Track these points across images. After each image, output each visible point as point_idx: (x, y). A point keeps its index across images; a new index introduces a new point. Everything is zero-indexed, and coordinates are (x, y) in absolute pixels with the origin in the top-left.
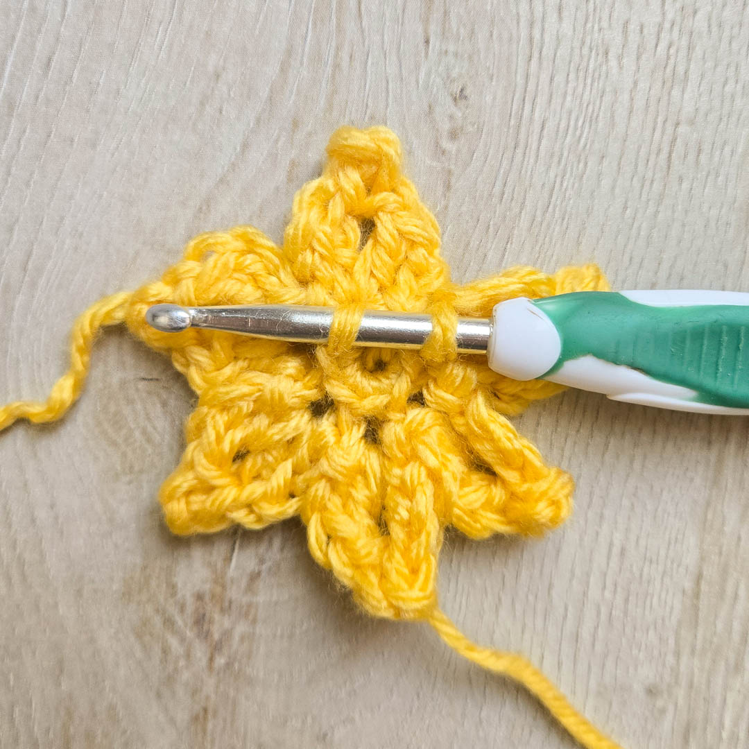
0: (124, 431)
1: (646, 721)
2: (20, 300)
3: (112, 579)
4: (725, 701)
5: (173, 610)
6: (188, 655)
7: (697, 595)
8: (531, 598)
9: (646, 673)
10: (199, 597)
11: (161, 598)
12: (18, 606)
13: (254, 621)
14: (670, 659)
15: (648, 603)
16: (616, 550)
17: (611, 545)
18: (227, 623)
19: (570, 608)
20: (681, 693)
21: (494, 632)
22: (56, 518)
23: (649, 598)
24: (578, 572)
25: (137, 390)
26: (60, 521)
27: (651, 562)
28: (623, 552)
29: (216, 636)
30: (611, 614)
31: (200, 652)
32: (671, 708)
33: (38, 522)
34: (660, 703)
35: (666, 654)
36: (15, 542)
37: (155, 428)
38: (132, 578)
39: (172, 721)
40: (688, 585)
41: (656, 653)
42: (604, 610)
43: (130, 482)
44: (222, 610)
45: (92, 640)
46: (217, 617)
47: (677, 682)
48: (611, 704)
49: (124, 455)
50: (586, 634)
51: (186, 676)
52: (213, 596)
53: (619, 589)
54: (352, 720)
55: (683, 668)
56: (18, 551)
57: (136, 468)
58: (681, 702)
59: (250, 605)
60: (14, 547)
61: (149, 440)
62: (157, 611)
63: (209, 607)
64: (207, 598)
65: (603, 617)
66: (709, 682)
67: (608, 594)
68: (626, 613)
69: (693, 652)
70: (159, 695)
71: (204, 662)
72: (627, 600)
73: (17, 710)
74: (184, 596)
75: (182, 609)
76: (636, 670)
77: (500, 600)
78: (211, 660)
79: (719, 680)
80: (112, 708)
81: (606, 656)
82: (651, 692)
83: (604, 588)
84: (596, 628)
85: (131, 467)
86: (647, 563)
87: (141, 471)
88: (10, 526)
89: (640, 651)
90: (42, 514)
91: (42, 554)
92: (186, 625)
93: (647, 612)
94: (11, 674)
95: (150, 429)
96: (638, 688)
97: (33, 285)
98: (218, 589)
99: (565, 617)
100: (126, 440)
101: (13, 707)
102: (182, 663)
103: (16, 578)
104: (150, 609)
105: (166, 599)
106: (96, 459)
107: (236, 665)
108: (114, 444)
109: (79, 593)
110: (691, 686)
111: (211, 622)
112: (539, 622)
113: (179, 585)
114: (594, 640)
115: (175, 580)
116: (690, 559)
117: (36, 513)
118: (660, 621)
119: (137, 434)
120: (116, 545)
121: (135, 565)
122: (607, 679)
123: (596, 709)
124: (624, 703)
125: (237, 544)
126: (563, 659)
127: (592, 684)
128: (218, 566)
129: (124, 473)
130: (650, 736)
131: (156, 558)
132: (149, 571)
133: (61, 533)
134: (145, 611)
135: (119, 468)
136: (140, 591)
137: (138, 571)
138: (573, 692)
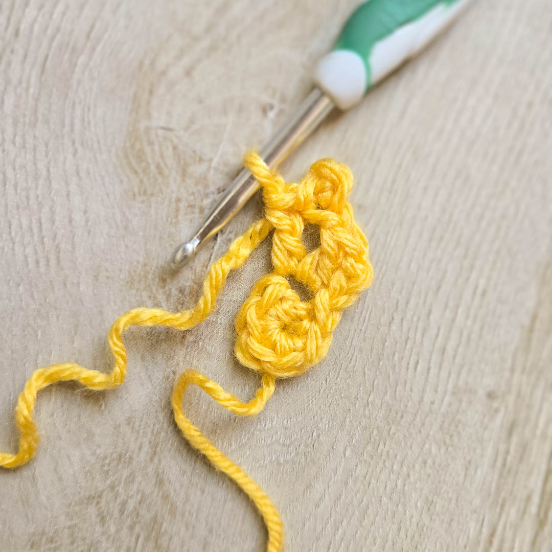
0: (144, 164)
1: (484, 417)
2: (82, 60)
3: (120, 270)
4: (541, 409)
5: (161, 298)
7: (531, 330)
8: (415, 319)
9: (489, 382)
10: (181, 291)
11: (154, 289)
12: (51, 282)
13: (217, 313)
14: (507, 374)
16: (479, 291)
17: (476, 287)
19: (442, 331)
20: (511, 399)
21: (386, 340)
22: (87, 221)
24: (451, 304)
25: (157, 135)
26: (90, 223)
28: (484, 293)
30: (470, 337)
32: (503, 410)
33: (73, 223)
34: (495, 405)
35: (504, 370)
36: (55, 235)
37: (165, 164)
38: (135, 271)
39: (150, 378)
40: (526, 321)
42: (465, 334)
43: (143, 202)
45: (101, 313)
47: (509, 391)
48: (461, 401)
49: (141, 181)
50: (450, 349)
51: (164, 346)
52: (191, 292)
53: (477, 320)
55: (515, 381)
56: (57, 242)
57: (149, 192)
58: (510, 405)
60: (55, 237)
61: (160, 173)
62: (150, 297)
63: (187, 299)
64: (187, 291)
65: (464, 339)
66: (532, 393)
67: (469, 322)
68: (480, 337)
69: (523, 371)
71: (178, 338)
72: (482, 329)
73: (40, 357)
74: (170, 289)
75: (168, 297)
76: (482, 378)
77: (393, 318)
78: (184, 337)
79: (539, 393)
81: (462, 366)
82: (490, 396)
83: (467, 317)
84: (458, 346)
85: (145, 191)
87: (152, 195)
88: (53, 223)
90: (78, 217)
91: (73, 246)
93: (495, 338)
94: (40, 331)
95: (162, 165)
96: (481, 393)
97: (93, 49)
98: (196, 287)
99: (437, 336)
100: (144, 171)
101: (38, 355)
103: (53, 262)
104: (145, 295)
105: (157, 290)
106: (121, 181)
107: (200, 343)
108: (136, 172)
109: (96, 277)
110: (519, 395)
113: (168, 281)
114: (455, 354)
115: (165, 276)
116: (530, 303)
117: (73, 216)
119: (153, 167)
120: (127, 246)
121: (138, 262)
122: (461, 383)
123: (450, 404)
124: (470, 402)
125: (213, 257)
126: (432, 365)
127: (450, 387)
128: (197, 271)
129: (139, 194)
130: (486, 428)
131: (153, 259)
132: (148, 268)
133: (89, 232)
134: (141, 296)
135: (136, 190)
136: (140, 281)
137: (140, 266)
138: (436, 391)
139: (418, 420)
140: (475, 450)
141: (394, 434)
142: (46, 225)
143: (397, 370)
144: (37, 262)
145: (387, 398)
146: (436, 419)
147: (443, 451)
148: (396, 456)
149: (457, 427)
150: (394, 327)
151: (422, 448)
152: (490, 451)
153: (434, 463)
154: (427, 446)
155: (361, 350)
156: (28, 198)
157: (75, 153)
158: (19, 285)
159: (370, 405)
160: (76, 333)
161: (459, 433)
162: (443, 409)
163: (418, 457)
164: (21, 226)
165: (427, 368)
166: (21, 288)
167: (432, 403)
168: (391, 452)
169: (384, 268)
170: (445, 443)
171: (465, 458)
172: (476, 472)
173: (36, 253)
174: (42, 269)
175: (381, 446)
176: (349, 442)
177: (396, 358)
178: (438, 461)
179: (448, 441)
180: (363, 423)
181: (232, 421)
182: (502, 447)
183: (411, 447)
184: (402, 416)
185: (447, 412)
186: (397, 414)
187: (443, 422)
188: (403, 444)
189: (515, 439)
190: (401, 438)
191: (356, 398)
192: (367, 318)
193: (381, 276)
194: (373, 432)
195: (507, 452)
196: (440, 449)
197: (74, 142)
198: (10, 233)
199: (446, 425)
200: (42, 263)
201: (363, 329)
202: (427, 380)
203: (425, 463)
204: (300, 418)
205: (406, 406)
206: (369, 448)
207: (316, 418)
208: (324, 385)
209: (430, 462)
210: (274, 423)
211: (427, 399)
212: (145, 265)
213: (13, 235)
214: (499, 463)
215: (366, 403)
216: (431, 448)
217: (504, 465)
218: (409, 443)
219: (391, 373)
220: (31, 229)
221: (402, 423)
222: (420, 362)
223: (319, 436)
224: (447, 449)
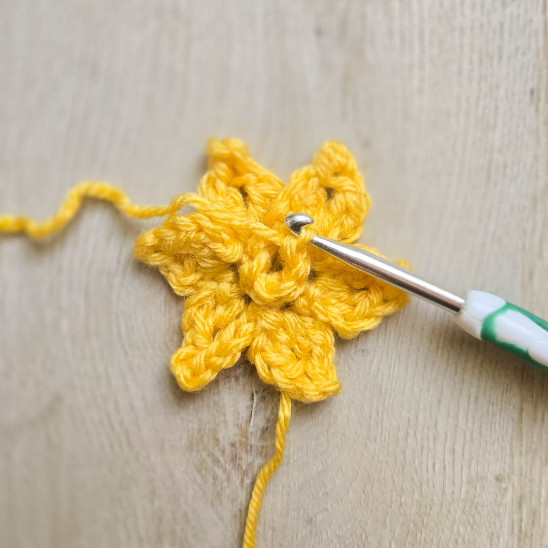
1: (497, 496)
3: (181, 439)
5: (218, 453)
6: (228, 479)
7: (521, 421)
8: (426, 430)
9: (495, 469)
10: (233, 445)
11: (211, 449)
13: (266, 456)
14: (508, 459)
15: (493, 428)
18: (250, 460)
19: (449, 435)
20: (515, 478)
21: (405, 451)
22: (146, 406)
23: (493, 424)
24: (452, 413)
26: (148, 407)
27: (493, 404)
29: (244, 467)
30: (472, 436)
31: (235, 477)
32: (510, 488)
33: (135, 409)
34: (504, 485)
35: (505, 457)
36: (122, 421)
38: (192, 437)
39: (221, 519)
40: (515, 416)
41: (500, 456)
42: (468, 434)
44: (246, 451)
45: (172, 475)
46: (244, 455)
47: (513, 472)
48: (476, 488)
50: (458, 448)
51: (228, 491)
52: (241, 444)
53: (476, 421)
54: (327, 510)
55: (515, 464)
56: (124, 427)
58: (516, 484)
59: (263, 447)
62: (208, 455)
63: (239, 451)
64: (238, 444)
65: (468, 438)
66: (531, 470)
68: (481, 434)
69: (521, 454)
70: (213, 505)
71: (238, 483)
72: (481, 427)
74: (224, 446)
75: (223, 452)
76: (489, 466)
77: (408, 433)
78: (242, 481)
80: (185, 514)
81: (471, 460)
82: (498, 479)
83: (467, 421)
84: (464, 445)
86: (491, 405)
88: (118, 412)
89: (490, 456)
91: (139, 427)
92: (226, 462)
93: (493, 433)
96: (491, 478)
98: (244, 439)
99: (446, 440)
102: (225, 484)
103: (125, 443)
104: (204, 454)
105: (213, 448)
109: (162, 448)
110: (521, 474)
111: (241, 458)
112: (431, 443)
113: (221, 439)
114: (464, 452)
115: (217, 436)
117: (134, 403)
118: (500, 438)
121: (194, 429)
122: (473, 474)
123: (467, 492)
124: (483, 487)
125: (253, 413)
126: (447, 464)
127: (464, 477)
128: (243, 426)
130: (500, 505)
131: (206, 424)
132: (202, 432)
134: (201, 456)
136: (198, 444)
137: (196, 433)
138: (454, 483)
139: (444, 508)
140: (495, 523)
141: (427, 524)
142: (113, 415)
143: (419, 472)
144: (112, 446)
145: (416, 495)
146: (458, 506)
147: (469, 529)
148: (432, 541)
149: (476, 508)
150: (410, 440)
151: (452, 531)
152: (507, 521)
153: (464, 540)
154: (455, 528)
155: (387, 463)
156: (94, 397)
157: (126, 354)
159: (403, 505)
161: (479, 513)
162: (462, 496)
163: (450, 538)
164: (93, 420)
165: (442, 465)
167: (453, 493)
168: (428, 538)
169: (393, 395)
170: (469, 523)
171: (488, 531)
172: (499, 541)
174: (117, 450)
175: (419, 535)
176: (392, 537)
177: (416, 463)
178: (466, 538)
179: (471, 521)
180: (401, 520)
181: (295, 539)
182: (516, 517)
183: (443, 532)
184: (431, 509)
185: (467, 498)
186: (426, 507)
187: (465, 507)
188: (436, 530)
189: (525, 509)
190: (434, 526)
191: (391, 501)
192: (387, 436)
193: (391, 401)
194: (410, 526)
195: (521, 520)
196: (466, 529)
197: (123, 346)
199: (467, 508)
200: (116, 447)
201: (386, 446)
202: (445, 476)
203: (457, 542)
204: (349, 527)
205: (432, 500)
206: (409, 539)
207: (362, 524)
208: (363, 497)
209: (460, 540)
210: (329, 534)
211: (448, 491)
212: (200, 430)
214: (516, 531)
215: (399, 504)
216: (459, 529)
217: (520, 531)
218: (440, 529)
219: (415, 477)
220: (101, 421)
221: (432, 513)
222: (436, 463)
223: (367, 537)
224: (472, 527)
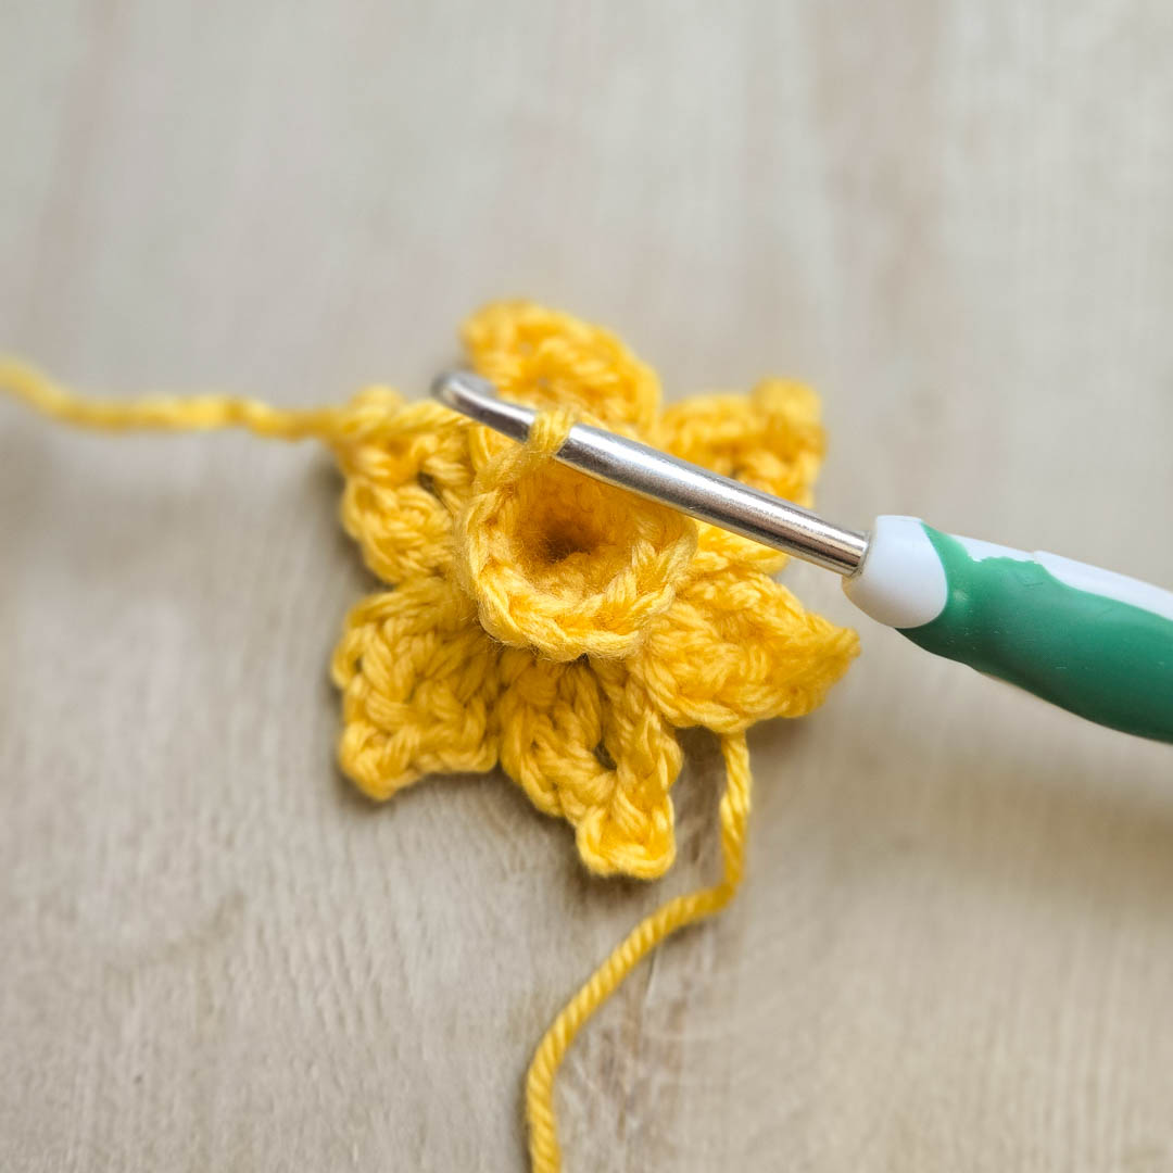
6: (591, 1116)
10: (607, 1036)
12: (369, 1051)
13: (677, 1069)
18: (642, 1071)
22: (425, 931)
26: (429, 934)
29: (628, 1089)
31: (607, 1113)
33: (400, 937)
36: (370, 963)
38: (520, 1010)
43: (520, 883)
44: (636, 1054)
45: (465, 1097)
46: (629, 1062)
49: (515, 848)
51: (587, 1145)
52: (624, 1034)
56: (373, 976)
57: (529, 864)
59: (672, 1046)
60: (368, 968)
63: (619, 1049)
64: (617, 1035)
71: (612, 1124)
75: (585, 1051)
78: (621, 1122)
85: (523, 863)
88: (364, 941)
90: (407, 926)
91: (404, 980)
92: (588, 1076)
94: (356, 1147)
98: (631, 1025)
102: (583, 1127)
103: (369, 1013)
106: (478, 852)
107: (654, 1130)
109: (451, 1032)
111: (622, 1069)
117: (399, 924)
120: (500, 967)
121: (524, 993)
129: (513, 870)
131: (550, 984)
132: (542, 1001)
133: (430, 951)
135: (507, 865)
137: (527, 1000)
142: (351, 948)
144: (341, 1019)
156: (315, 904)
158: (309, 1065)
160: (422, 1141)
164: (305, 956)
166: (315, 1072)
173: (337, 1002)
174: (351, 1028)
198: (286, 971)
200: (350, 1020)
212: (536, 996)
213: (293, 972)
220: (324, 959)
